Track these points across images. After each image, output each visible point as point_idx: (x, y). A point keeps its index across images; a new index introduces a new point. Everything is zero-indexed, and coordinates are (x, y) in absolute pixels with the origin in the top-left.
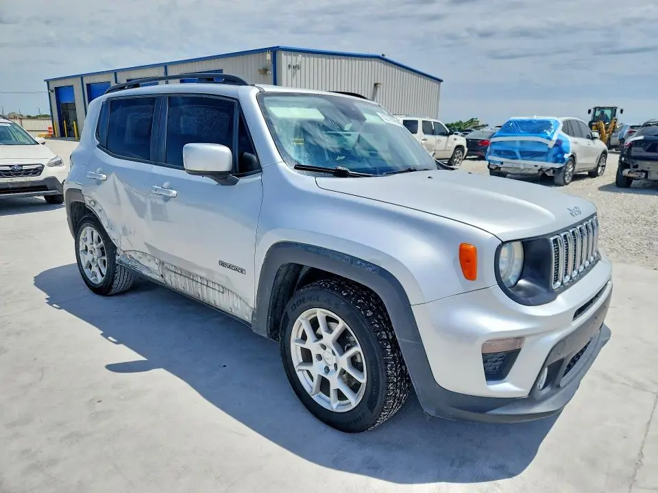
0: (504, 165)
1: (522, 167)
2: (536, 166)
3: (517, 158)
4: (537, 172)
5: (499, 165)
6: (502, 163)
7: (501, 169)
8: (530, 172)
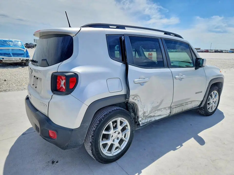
0: (5, 59)
1: (14, 60)
2: (20, 59)
3: (11, 56)
4: (21, 61)
5: (2, 59)
6: (3, 59)
7: (3, 61)
8: (18, 61)
